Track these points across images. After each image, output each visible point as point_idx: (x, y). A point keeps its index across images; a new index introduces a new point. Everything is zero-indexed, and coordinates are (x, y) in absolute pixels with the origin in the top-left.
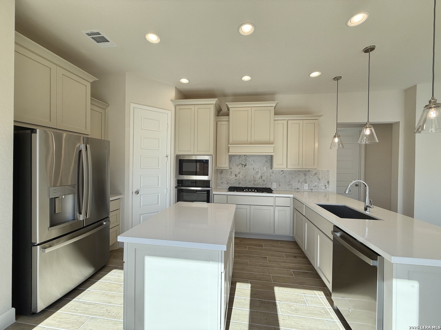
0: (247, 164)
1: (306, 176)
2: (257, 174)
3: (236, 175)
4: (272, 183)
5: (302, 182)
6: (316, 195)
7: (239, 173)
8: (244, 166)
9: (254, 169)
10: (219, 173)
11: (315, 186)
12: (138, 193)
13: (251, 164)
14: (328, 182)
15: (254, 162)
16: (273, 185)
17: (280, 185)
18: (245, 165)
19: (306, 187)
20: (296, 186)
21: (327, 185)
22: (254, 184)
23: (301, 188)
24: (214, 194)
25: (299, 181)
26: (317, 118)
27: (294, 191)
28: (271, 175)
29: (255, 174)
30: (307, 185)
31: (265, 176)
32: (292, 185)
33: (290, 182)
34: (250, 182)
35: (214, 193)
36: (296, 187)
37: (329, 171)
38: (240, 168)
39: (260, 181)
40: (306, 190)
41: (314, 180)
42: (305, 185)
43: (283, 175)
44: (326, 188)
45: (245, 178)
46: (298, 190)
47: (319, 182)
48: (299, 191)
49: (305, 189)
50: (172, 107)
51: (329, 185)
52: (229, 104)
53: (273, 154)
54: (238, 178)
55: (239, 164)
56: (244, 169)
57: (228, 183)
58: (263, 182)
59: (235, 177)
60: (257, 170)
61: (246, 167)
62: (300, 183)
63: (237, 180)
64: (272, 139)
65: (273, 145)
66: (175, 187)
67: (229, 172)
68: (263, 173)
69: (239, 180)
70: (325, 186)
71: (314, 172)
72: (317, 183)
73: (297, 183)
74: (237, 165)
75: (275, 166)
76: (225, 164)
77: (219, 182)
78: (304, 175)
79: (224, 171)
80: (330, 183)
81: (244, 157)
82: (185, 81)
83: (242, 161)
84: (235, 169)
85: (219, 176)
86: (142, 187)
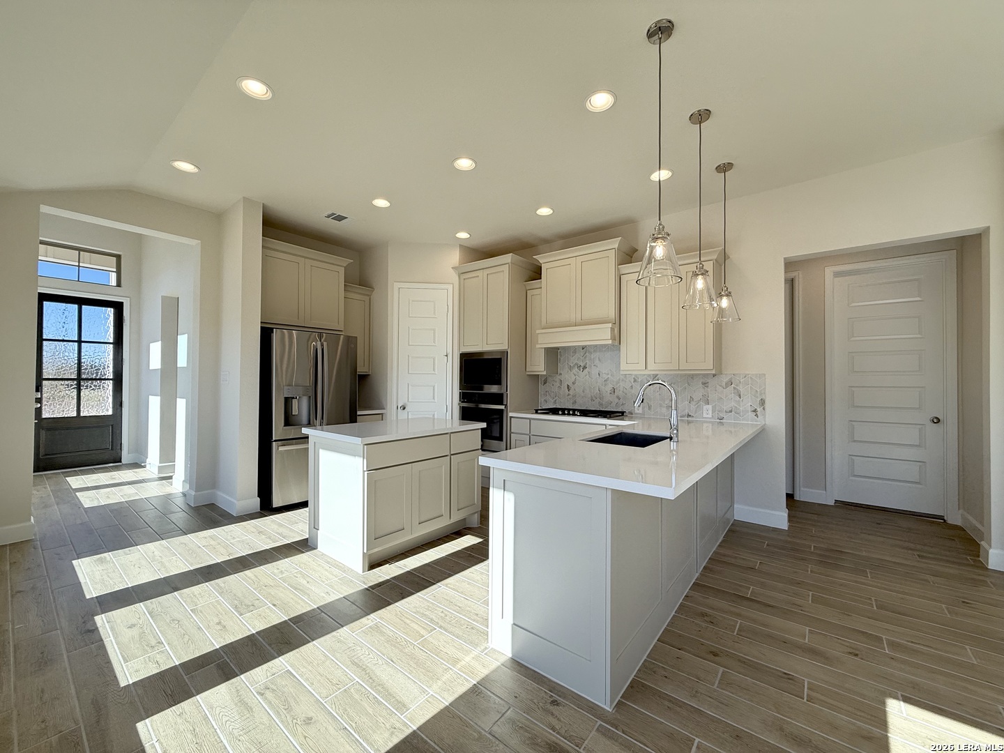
0: (587, 366)
1: (707, 387)
2: (606, 385)
3: (568, 386)
5: (699, 401)
7: (574, 383)
8: (582, 370)
9: (600, 374)
10: (542, 384)
11: (728, 411)
12: (404, 409)
13: (594, 365)
14: (763, 402)
15: (599, 360)
17: (650, 408)
18: (585, 368)
19: (707, 412)
20: (685, 410)
21: (758, 409)
22: (601, 404)
23: (696, 412)
24: (511, 417)
25: (691, 400)
28: (632, 386)
29: (602, 385)
30: (710, 407)
31: (621, 390)
34: (592, 400)
35: (511, 414)
36: (686, 412)
37: (765, 375)
38: (575, 373)
39: (608, 397)
40: (707, 418)
41: (726, 396)
42: (706, 407)
44: (756, 415)
45: (583, 391)
46: (690, 419)
47: (739, 402)
48: (692, 422)
49: (705, 415)
50: (455, 278)
51: (764, 409)
52: (541, 259)
53: (610, 342)
54: (571, 392)
55: (574, 366)
56: (582, 374)
57: (555, 402)
58: (617, 400)
59: (567, 390)
60: (606, 377)
61: (586, 370)
62: (694, 403)
63: (570, 396)
64: (611, 313)
65: (610, 325)
66: (459, 404)
67: (557, 380)
68: (618, 382)
69: (574, 396)
70: (755, 411)
71: (725, 379)
72: (733, 404)
73: (687, 402)
74: (571, 368)
75: (623, 366)
76: (539, 366)
77: (541, 399)
78: (704, 384)
79: (549, 380)
80: (767, 405)
81: (582, 352)
82: (463, 235)
83: (579, 359)
84: (568, 376)
85: (541, 388)
86: (410, 400)
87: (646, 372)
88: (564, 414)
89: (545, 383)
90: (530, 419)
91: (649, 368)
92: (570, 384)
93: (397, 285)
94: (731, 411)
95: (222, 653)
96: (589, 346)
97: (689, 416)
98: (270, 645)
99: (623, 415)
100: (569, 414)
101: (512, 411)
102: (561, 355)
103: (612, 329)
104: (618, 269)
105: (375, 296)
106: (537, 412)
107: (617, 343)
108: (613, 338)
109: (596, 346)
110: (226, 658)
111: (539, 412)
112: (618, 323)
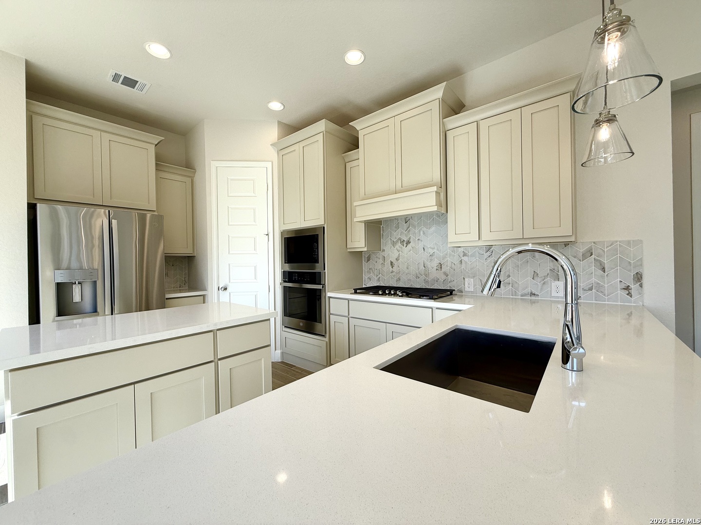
0: (411, 240)
2: (431, 260)
3: (392, 263)
4: (464, 279)
5: (545, 277)
6: (591, 315)
7: (397, 260)
8: (405, 245)
9: (425, 248)
10: (365, 261)
11: (587, 288)
12: (225, 289)
13: (418, 239)
14: (638, 278)
15: (424, 233)
18: (408, 242)
19: (558, 289)
20: (527, 287)
21: (632, 286)
22: (426, 282)
23: (542, 289)
25: (535, 275)
27: (521, 299)
28: (461, 261)
29: (427, 261)
30: (560, 284)
31: (449, 264)
32: (516, 285)
33: (509, 276)
34: (417, 277)
35: (329, 295)
36: (529, 290)
37: (641, 241)
38: (398, 248)
39: (434, 274)
40: (558, 297)
41: (584, 270)
42: (555, 284)
43: (490, 259)
44: (629, 294)
45: (408, 268)
46: (533, 298)
47: (602, 277)
48: (536, 301)
49: (554, 294)
50: (273, 154)
51: (641, 286)
52: (357, 124)
53: (435, 209)
54: (395, 269)
55: (397, 241)
56: (406, 250)
57: (379, 280)
58: (444, 277)
59: (391, 267)
60: (431, 251)
61: (409, 246)
62: (539, 279)
63: (393, 274)
64: (436, 175)
65: (435, 189)
66: (281, 284)
67: (381, 257)
68: (444, 258)
69: (397, 273)
70: (627, 288)
71: (582, 249)
72: (594, 280)
73: (530, 278)
74: (394, 244)
75: (452, 238)
76: (359, 241)
77: (365, 277)
79: (373, 256)
80: (645, 280)
81: (405, 225)
82: (276, 106)
83: (402, 232)
84: (391, 252)
85: (365, 266)
86: (231, 281)
87: (480, 243)
88: (384, 294)
89: (368, 260)
90: (348, 300)
91: (483, 237)
92: (394, 260)
93: (214, 164)
94: (591, 289)
96: (412, 217)
97: (532, 294)
99: (451, 294)
100: (390, 294)
101: (332, 291)
102: (383, 230)
103: (437, 193)
104: (443, 123)
105: (197, 178)
106: (356, 292)
107: (443, 211)
108: (439, 204)
111: (358, 291)
112: (444, 186)
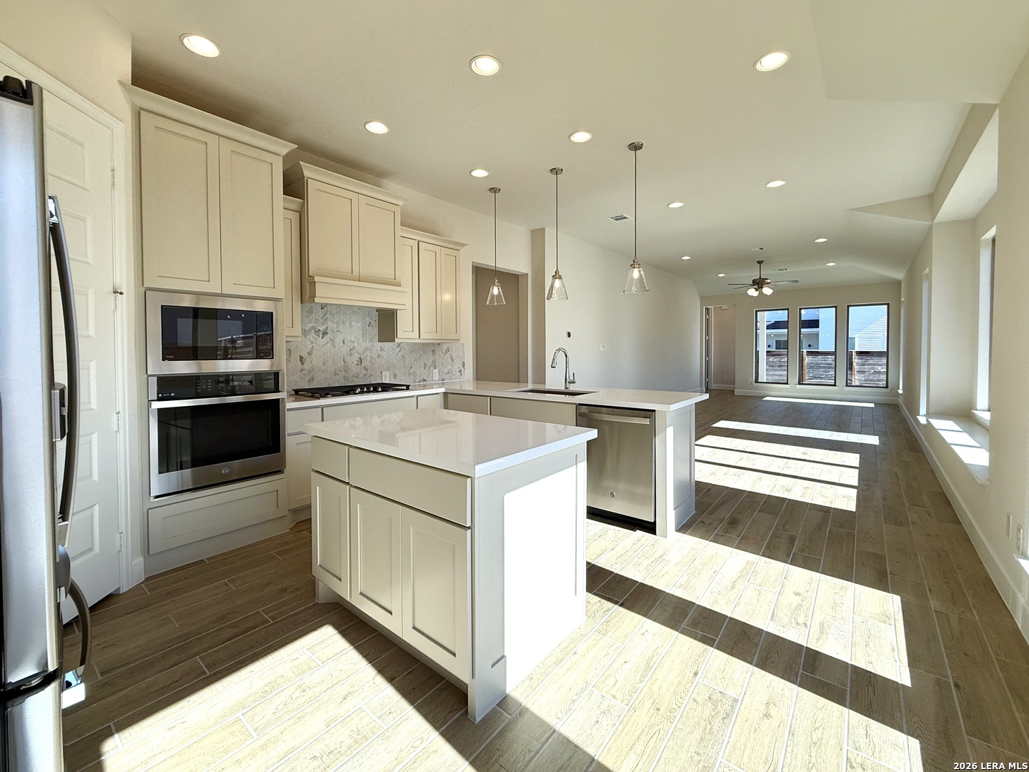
0: (329, 331)
1: (435, 354)
2: (351, 354)
3: (301, 358)
4: (381, 372)
5: (430, 367)
8: (321, 336)
9: (345, 341)
13: (337, 331)
14: (464, 364)
15: (344, 324)
16: (383, 378)
17: (395, 377)
18: (325, 333)
19: (435, 376)
20: (421, 375)
21: (462, 370)
22: (346, 378)
23: (428, 377)
24: (287, 410)
25: (425, 366)
26: (457, 248)
28: (379, 356)
29: (347, 355)
30: (436, 371)
31: (369, 359)
32: (415, 374)
33: (411, 368)
34: (336, 374)
35: (287, 405)
36: (423, 377)
37: (464, 344)
38: (312, 340)
39: (355, 369)
43: (399, 354)
44: (461, 374)
45: (324, 364)
46: (425, 383)
47: (452, 365)
54: (306, 366)
55: (310, 330)
56: (321, 341)
58: (364, 372)
59: (299, 363)
60: (351, 345)
61: (327, 337)
62: (427, 369)
63: (305, 372)
68: (365, 351)
69: (310, 371)
70: (460, 371)
72: (449, 367)
73: (423, 369)
74: (305, 333)
75: (400, 334)
76: (292, 327)
78: (433, 351)
80: (466, 366)
81: (321, 313)
83: (316, 321)
84: (301, 344)
87: (419, 341)
91: (422, 336)
92: (304, 355)
95: (799, 679)
96: (330, 305)
97: (424, 380)
98: (757, 645)
109: (339, 306)
110: (801, 671)
